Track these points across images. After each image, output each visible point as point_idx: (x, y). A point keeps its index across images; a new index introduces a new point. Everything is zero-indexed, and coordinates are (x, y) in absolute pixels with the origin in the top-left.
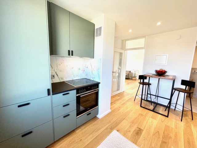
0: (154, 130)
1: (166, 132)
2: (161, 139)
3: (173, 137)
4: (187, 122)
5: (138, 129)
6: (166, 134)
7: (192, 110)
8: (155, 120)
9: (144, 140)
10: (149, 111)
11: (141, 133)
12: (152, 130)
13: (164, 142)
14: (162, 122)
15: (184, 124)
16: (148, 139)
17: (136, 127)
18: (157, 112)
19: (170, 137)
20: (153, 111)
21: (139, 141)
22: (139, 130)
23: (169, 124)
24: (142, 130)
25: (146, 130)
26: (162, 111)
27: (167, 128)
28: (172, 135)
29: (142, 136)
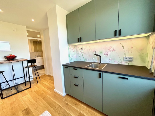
0: (33, 99)
1: (39, 94)
2: (41, 99)
3: (44, 92)
4: (40, 82)
5: (24, 111)
6: (40, 95)
7: (39, 75)
8: (27, 95)
9: (36, 110)
10: (15, 95)
11: (29, 110)
12: (33, 101)
13: (44, 98)
14: (31, 92)
15: (40, 84)
16: (37, 107)
17: (21, 112)
18: (21, 90)
19: (43, 93)
20: (18, 92)
21: (34, 114)
22: (26, 111)
23: (36, 90)
24: (28, 108)
25: (30, 105)
26: (24, 87)
27: (37, 92)
28: (42, 92)
29: (32, 111)
